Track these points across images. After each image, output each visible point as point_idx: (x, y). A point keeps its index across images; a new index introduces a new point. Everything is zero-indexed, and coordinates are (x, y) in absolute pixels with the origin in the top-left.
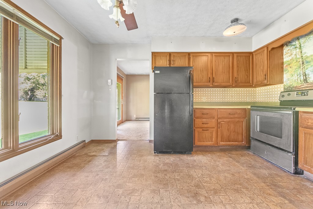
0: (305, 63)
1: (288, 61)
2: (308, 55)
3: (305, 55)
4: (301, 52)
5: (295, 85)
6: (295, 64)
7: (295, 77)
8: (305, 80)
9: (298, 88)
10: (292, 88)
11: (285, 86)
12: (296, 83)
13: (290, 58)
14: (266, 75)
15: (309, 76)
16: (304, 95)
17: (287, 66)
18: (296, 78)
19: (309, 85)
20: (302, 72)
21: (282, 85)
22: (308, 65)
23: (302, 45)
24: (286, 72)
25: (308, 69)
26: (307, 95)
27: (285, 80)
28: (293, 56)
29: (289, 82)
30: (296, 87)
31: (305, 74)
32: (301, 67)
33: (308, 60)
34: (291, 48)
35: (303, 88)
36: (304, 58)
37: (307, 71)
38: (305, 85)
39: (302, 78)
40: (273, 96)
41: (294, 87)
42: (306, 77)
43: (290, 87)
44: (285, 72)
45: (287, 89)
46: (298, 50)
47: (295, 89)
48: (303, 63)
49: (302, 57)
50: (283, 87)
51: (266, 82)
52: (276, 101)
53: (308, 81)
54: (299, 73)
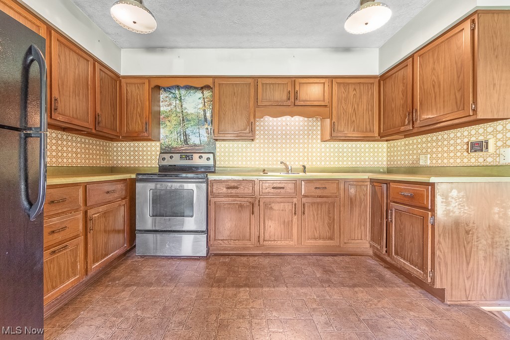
0: (185, 121)
1: (166, 112)
2: (189, 112)
3: (185, 111)
4: (182, 106)
5: (174, 145)
6: (175, 118)
7: (174, 136)
8: (186, 141)
9: (178, 150)
10: (171, 149)
11: (162, 146)
12: (176, 143)
13: (169, 108)
14: (148, 124)
15: (190, 137)
16: (189, 159)
17: (164, 117)
18: (176, 137)
19: (189, 148)
20: (182, 131)
21: (158, 144)
22: (188, 124)
23: (183, 98)
24: (164, 126)
25: (189, 129)
26: (192, 160)
27: (161, 137)
28: (172, 107)
29: (167, 140)
30: (176, 148)
31: (186, 134)
32: (182, 125)
33: (188, 118)
34: (170, 96)
35: (183, 150)
36: (185, 114)
37: (187, 130)
38: (186, 147)
39: (183, 138)
40: (145, 158)
41: (173, 148)
42: (186, 138)
43: (169, 147)
44: (162, 125)
45: (164, 149)
46: (178, 102)
47: (175, 151)
48: (183, 120)
49: (182, 111)
50: (160, 146)
51: (146, 134)
52: (153, 166)
53: (189, 143)
54: (179, 130)
